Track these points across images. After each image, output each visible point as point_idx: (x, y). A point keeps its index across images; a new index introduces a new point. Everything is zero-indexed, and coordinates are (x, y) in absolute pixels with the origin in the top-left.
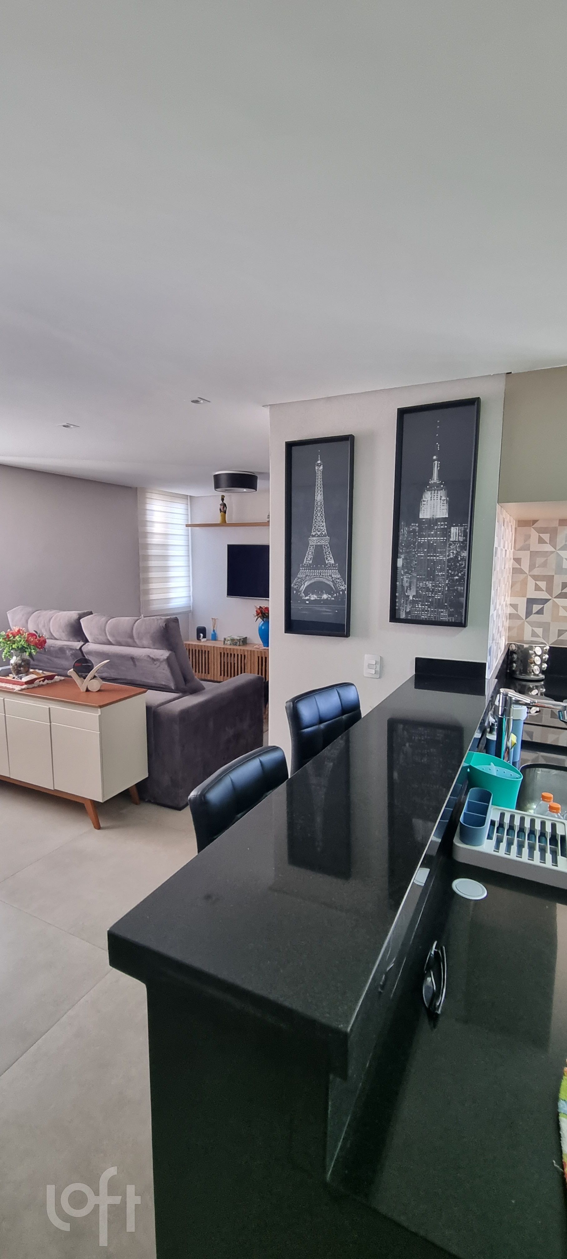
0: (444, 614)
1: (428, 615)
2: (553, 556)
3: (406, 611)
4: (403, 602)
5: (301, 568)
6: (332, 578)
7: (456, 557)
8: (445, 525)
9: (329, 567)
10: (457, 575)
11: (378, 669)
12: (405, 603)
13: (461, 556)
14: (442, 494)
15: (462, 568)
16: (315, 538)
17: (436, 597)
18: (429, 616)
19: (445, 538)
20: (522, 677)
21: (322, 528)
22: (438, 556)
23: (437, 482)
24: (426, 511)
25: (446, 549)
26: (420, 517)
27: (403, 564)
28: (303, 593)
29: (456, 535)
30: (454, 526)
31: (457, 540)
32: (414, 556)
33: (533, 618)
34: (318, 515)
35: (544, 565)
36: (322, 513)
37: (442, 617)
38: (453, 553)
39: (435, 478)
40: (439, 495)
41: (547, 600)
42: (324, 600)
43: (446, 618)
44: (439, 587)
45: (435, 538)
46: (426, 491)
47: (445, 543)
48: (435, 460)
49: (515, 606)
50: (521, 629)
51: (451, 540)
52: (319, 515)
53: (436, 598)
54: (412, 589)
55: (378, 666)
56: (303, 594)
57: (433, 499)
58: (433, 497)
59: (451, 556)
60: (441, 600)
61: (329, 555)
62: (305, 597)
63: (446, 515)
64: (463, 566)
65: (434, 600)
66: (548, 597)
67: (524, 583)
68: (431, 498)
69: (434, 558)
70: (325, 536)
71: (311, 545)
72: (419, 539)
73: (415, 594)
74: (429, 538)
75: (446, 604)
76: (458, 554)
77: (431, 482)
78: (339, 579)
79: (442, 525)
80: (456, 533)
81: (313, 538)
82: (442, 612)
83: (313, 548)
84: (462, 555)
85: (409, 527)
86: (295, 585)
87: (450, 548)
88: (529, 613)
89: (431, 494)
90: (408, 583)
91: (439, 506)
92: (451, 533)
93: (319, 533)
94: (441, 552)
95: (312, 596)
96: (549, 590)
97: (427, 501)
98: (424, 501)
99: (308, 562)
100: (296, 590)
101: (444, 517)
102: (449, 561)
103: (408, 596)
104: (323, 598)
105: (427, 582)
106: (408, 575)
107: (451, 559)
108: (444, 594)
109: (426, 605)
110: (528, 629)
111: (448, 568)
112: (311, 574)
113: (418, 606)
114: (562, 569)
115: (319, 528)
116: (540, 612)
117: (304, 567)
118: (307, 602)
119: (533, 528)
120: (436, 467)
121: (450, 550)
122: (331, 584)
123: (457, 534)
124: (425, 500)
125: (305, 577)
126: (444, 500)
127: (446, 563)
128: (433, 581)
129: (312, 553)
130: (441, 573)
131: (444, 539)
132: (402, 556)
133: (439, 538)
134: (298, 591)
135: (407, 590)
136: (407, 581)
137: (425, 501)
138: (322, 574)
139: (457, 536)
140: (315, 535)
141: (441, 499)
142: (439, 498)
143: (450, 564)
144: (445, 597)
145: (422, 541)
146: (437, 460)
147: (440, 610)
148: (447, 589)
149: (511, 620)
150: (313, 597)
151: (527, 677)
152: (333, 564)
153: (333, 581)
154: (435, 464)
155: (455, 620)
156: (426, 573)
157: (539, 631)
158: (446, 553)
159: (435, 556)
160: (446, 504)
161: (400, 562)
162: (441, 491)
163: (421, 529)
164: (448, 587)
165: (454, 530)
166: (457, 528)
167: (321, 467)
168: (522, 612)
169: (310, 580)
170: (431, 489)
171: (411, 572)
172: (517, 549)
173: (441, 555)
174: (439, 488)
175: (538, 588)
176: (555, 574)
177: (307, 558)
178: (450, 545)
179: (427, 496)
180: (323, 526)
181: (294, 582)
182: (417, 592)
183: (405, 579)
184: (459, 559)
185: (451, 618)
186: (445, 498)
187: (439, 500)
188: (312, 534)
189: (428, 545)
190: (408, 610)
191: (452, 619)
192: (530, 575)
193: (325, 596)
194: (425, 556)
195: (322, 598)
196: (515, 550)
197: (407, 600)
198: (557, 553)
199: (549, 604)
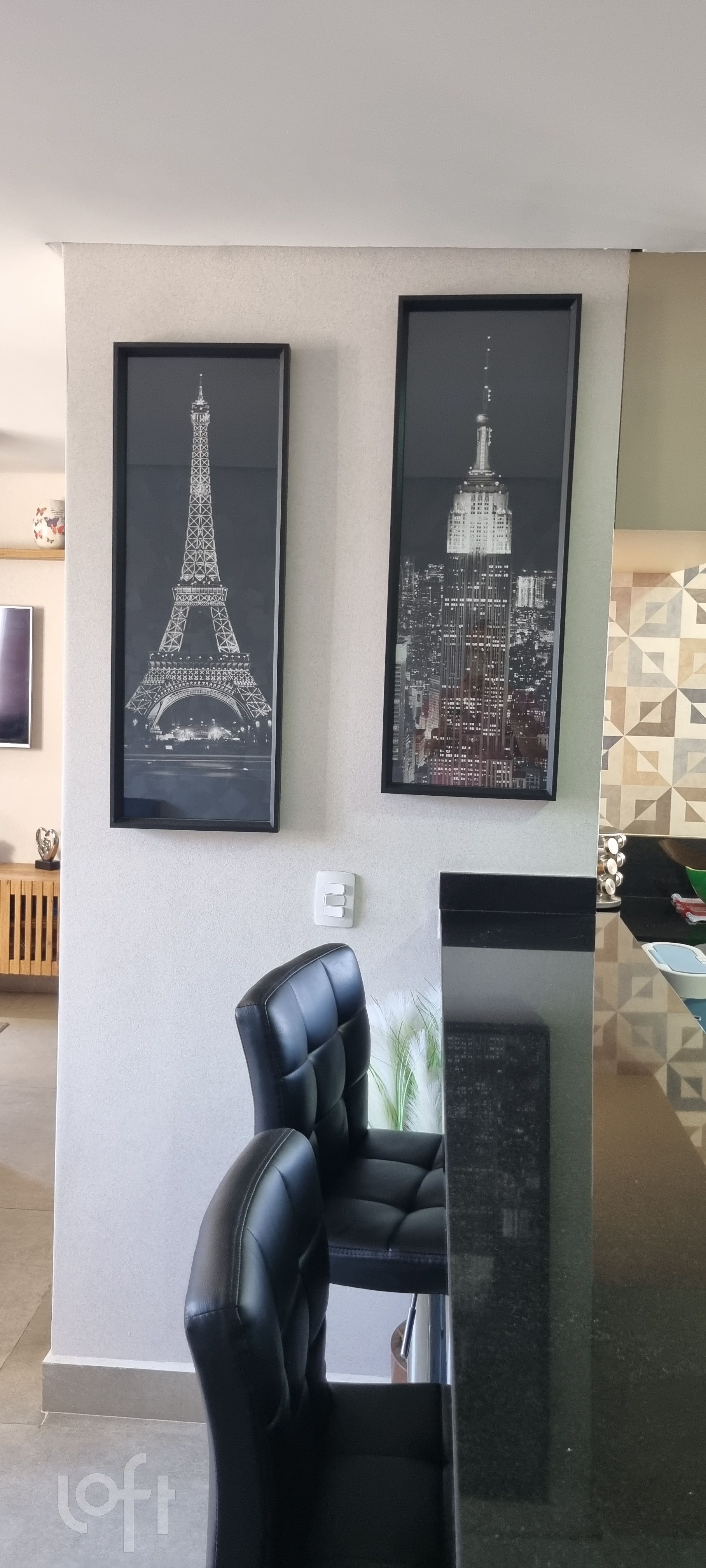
0: (504, 772)
1: (469, 774)
3: (416, 766)
4: (410, 744)
5: (152, 663)
6: (235, 687)
7: (530, 644)
8: (507, 571)
9: (227, 660)
10: (532, 684)
11: (350, 906)
12: (414, 746)
13: (540, 642)
14: (497, 500)
15: (542, 668)
16: (189, 589)
17: (486, 734)
18: (470, 777)
19: (505, 601)
21: (207, 565)
22: (489, 641)
23: (487, 474)
24: (461, 538)
25: (506, 625)
26: (448, 551)
27: (409, 658)
28: (159, 724)
29: (529, 594)
30: (524, 575)
31: (531, 606)
32: (435, 638)
34: (196, 533)
36: (207, 529)
37: (499, 779)
38: (522, 634)
39: (481, 465)
40: (490, 502)
41: (614, 740)
42: (212, 742)
43: (508, 780)
44: (493, 710)
45: (483, 600)
46: (461, 492)
47: (504, 612)
48: (481, 425)
51: (519, 604)
52: (200, 532)
53: (484, 736)
54: (431, 716)
55: (351, 899)
56: (158, 728)
57: (476, 511)
58: (476, 507)
59: (519, 642)
60: (497, 740)
61: (226, 631)
62: (164, 734)
63: (506, 548)
64: (544, 664)
65: (481, 739)
66: (617, 733)
68: (473, 508)
69: (481, 644)
70: (215, 584)
71: (179, 607)
72: (447, 600)
73: (437, 727)
74: (469, 600)
75: (507, 749)
76: (533, 636)
77: (474, 472)
78: (251, 689)
79: (497, 571)
80: (529, 590)
81: (185, 589)
82: (499, 767)
83: (185, 613)
84: (542, 640)
85: (422, 573)
86: (137, 704)
87: (516, 623)
89: (473, 499)
90: (421, 701)
91: (490, 529)
92: (517, 589)
93: (200, 578)
94: (495, 632)
95: (183, 731)
96: (618, 720)
97: (464, 515)
98: (456, 515)
99: (170, 647)
100: (136, 715)
101: (503, 552)
102: (513, 651)
103: (421, 731)
104: (209, 737)
105: (465, 699)
106: (421, 682)
107: (519, 647)
108: (504, 726)
109: (463, 752)
111: (511, 669)
112: (179, 677)
113: (445, 753)
115: (202, 564)
117: (160, 659)
118: (169, 747)
120: (483, 440)
121: (515, 628)
122: (232, 702)
123: (532, 592)
124: (458, 511)
125: (163, 685)
126: (502, 515)
127: (508, 656)
128: (480, 697)
129: (182, 626)
130: (497, 679)
131: (502, 603)
132: (406, 638)
133: (490, 601)
134: (144, 719)
135: (418, 718)
136: (419, 696)
137: (459, 515)
138: (207, 678)
139: (532, 596)
140: (190, 581)
141: (494, 513)
142: (490, 510)
143: (516, 659)
144: (506, 734)
145: (452, 604)
146: (487, 424)
147: (494, 763)
148: (509, 714)
150: (185, 735)
152: (236, 654)
153: (237, 696)
154: (480, 432)
155: (527, 784)
156: (462, 679)
158: (506, 635)
159: (482, 640)
160: (507, 523)
161: (402, 653)
162: (495, 493)
163: (450, 579)
164: (512, 710)
165: (525, 584)
166: (532, 578)
167: (207, 417)
169: (176, 692)
170: (472, 488)
171: (428, 676)
173: (496, 639)
174: (492, 488)
177: (168, 639)
178: (516, 615)
179: (464, 503)
180: (210, 560)
181: (134, 696)
182: (442, 723)
183: (414, 692)
184: (536, 648)
185: (518, 779)
186: (504, 512)
187: (491, 515)
188: (182, 578)
189: (467, 615)
190: (421, 764)
191: (521, 783)
193: (216, 733)
194: (460, 640)
195: (206, 737)
197: (418, 741)
198: (632, 643)
199: (618, 747)
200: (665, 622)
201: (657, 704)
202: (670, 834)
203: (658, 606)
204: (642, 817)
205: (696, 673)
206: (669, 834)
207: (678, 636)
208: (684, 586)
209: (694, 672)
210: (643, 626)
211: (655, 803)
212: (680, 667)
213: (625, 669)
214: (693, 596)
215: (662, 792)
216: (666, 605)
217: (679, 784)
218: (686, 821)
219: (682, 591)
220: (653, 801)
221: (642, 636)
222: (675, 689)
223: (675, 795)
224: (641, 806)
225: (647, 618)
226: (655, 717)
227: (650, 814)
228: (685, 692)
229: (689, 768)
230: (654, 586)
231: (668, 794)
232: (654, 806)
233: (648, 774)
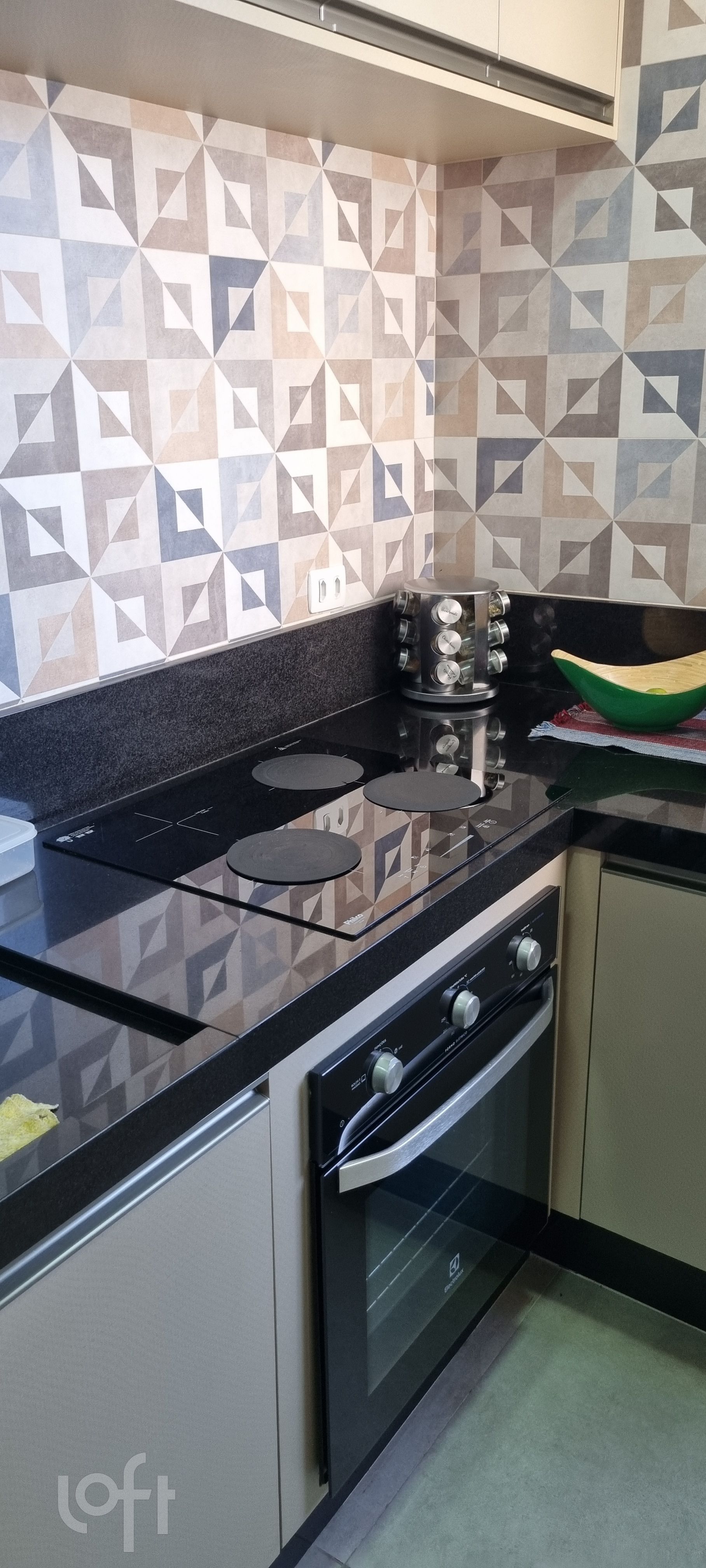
2: (545, 285)
20: (417, 695)
33: (498, 503)
35: (520, 321)
41: (529, 445)
49: (445, 466)
50: (467, 537)
66: (533, 433)
67: (470, 387)
88: (484, 491)
96: (536, 412)
110: (484, 540)
114: (568, 329)
116: (513, 484)
119: (485, 187)
149: (440, 513)
151: (429, 697)
157: (512, 547)
168: (468, 488)
172: (445, 271)
175: (505, 405)
176: (552, 351)
192: (482, 360)
196: (441, 272)
198: (555, 277)
199: (536, 456)
200: (604, 234)
201: (593, 381)
202: (610, 597)
203: (593, 207)
204: (570, 569)
205: (653, 322)
206: (608, 598)
207: (625, 258)
208: (636, 163)
209: (650, 321)
210: (571, 245)
211: (589, 547)
212: (629, 315)
213: (545, 325)
214: (651, 180)
215: (598, 528)
216: (607, 202)
217: (623, 516)
218: (633, 576)
219: (632, 172)
220: (586, 544)
221: (570, 265)
222: (619, 354)
223: (618, 536)
224: (568, 551)
225: (578, 231)
226: (588, 405)
227: (581, 564)
228: (636, 357)
229: (640, 490)
230: (589, 169)
231: (607, 534)
232: (586, 552)
233: (578, 500)
